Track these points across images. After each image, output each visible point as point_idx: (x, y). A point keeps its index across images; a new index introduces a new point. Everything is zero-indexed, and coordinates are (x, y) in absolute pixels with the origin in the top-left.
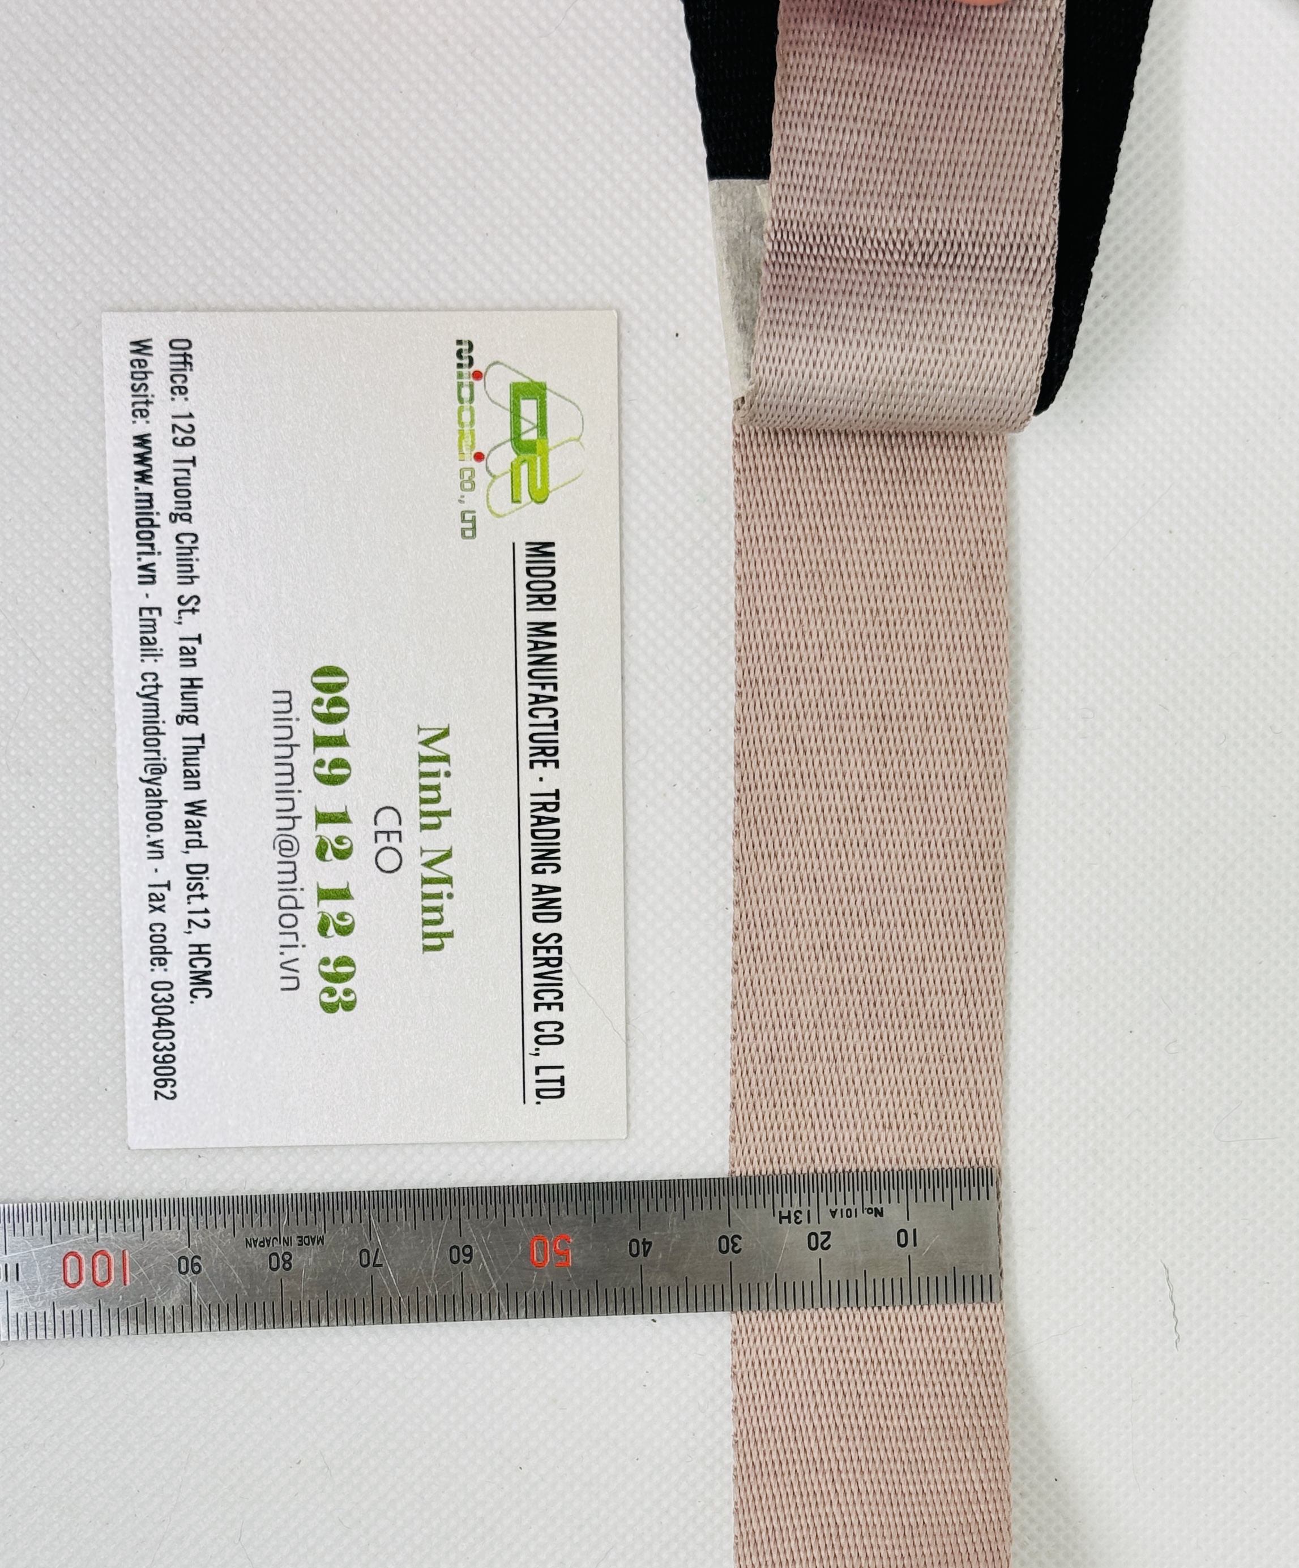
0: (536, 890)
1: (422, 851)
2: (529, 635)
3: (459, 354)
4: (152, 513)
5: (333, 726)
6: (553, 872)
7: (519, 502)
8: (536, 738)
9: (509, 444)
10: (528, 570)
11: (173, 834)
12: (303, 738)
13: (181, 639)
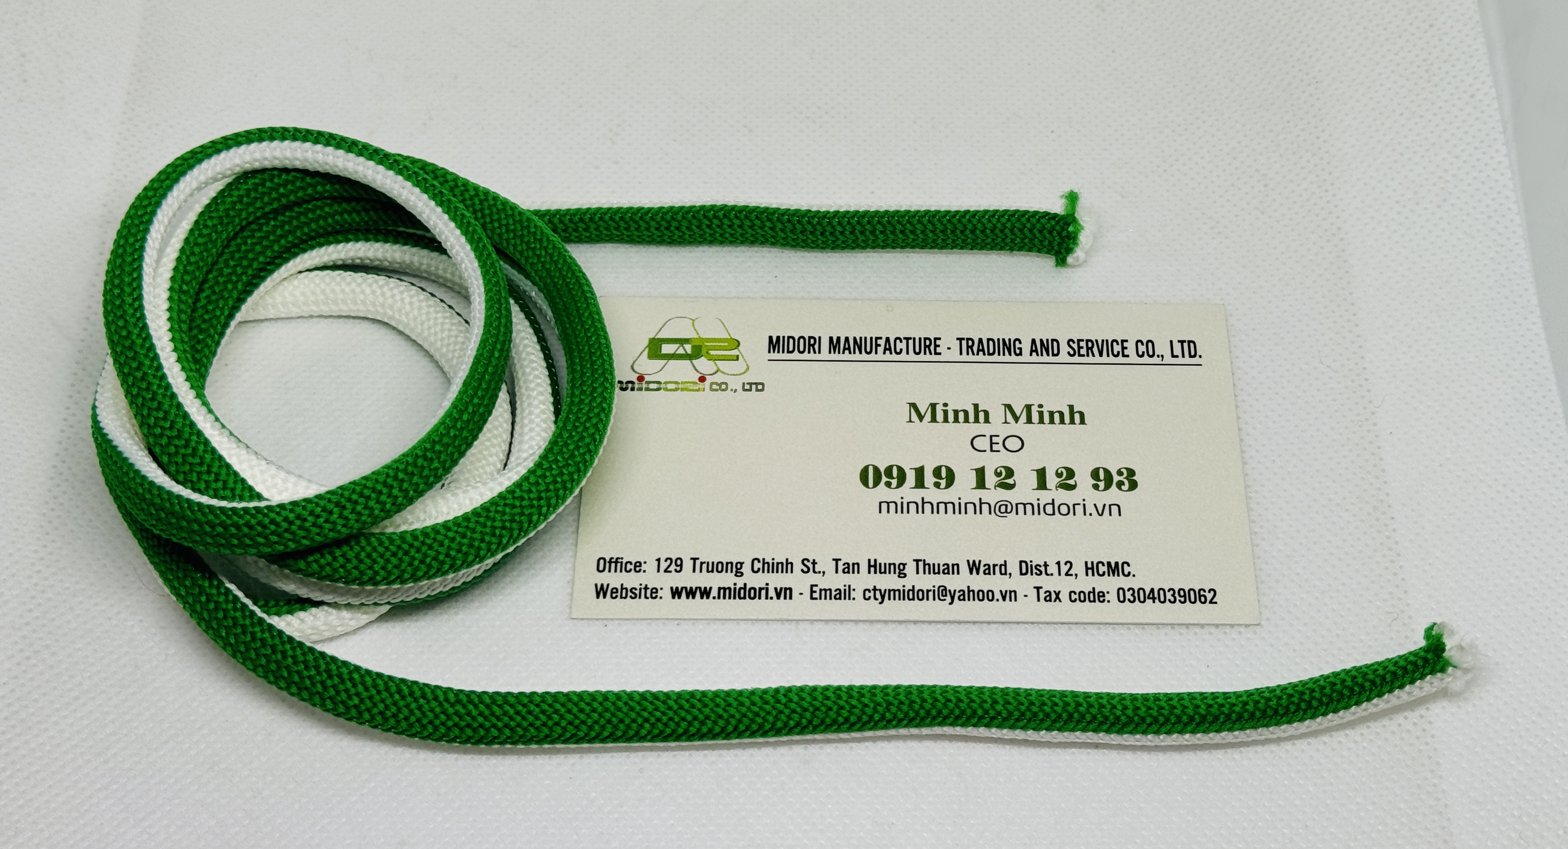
0: (1034, 354)
1: (1006, 422)
3: (622, 389)
4: (735, 589)
6: (1020, 343)
7: (738, 356)
8: (917, 350)
9: (694, 361)
10: (789, 352)
11: (996, 583)
12: (917, 495)
13: (837, 572)
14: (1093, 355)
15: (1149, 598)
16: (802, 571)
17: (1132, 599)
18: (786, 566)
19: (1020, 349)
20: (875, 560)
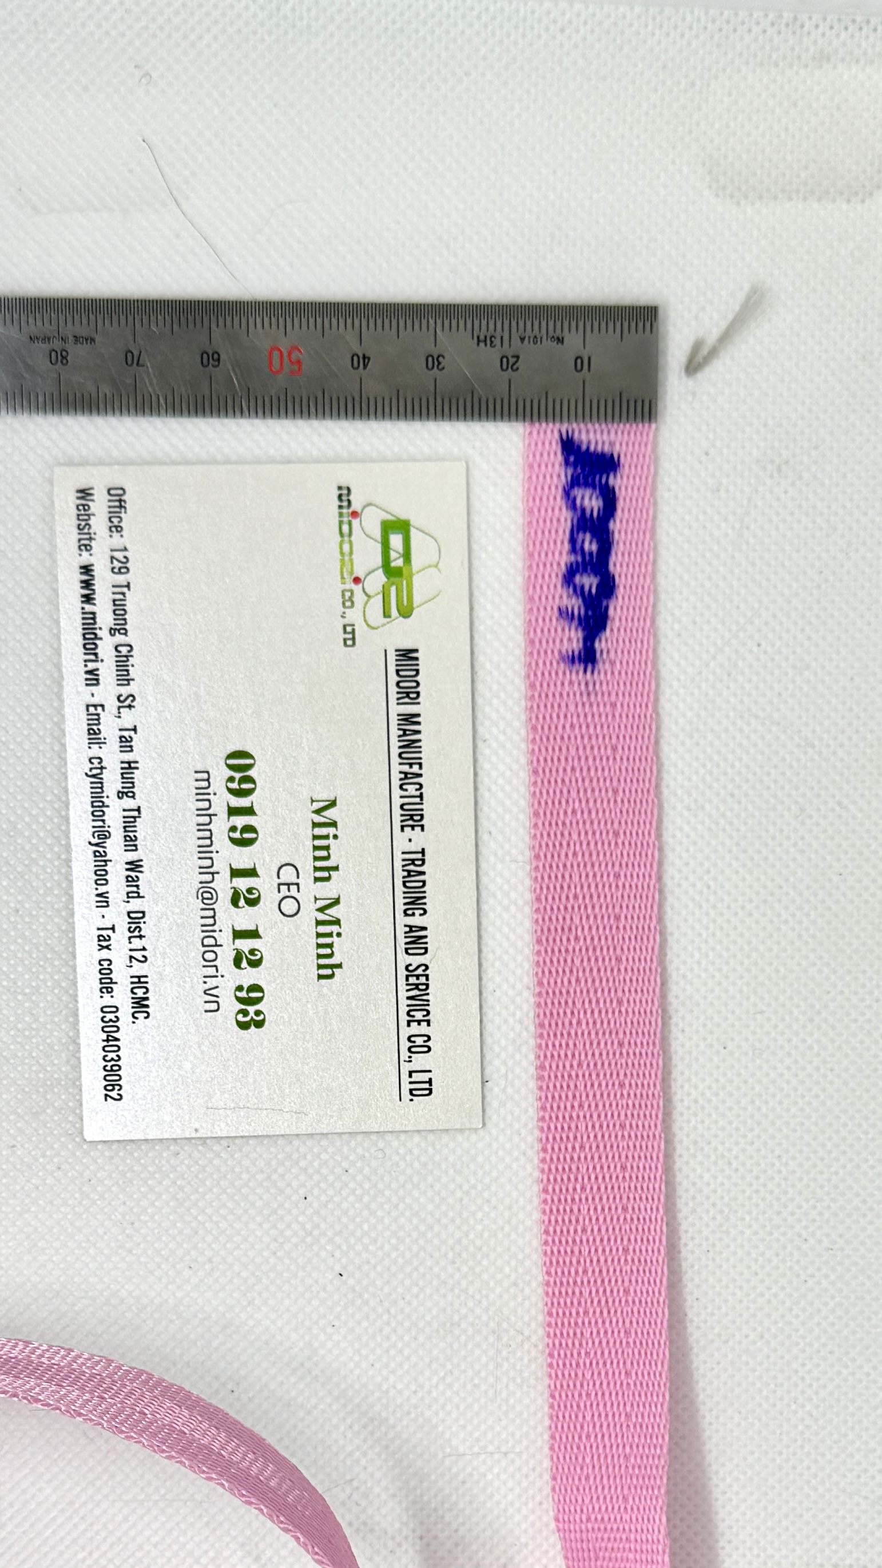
0: (407, 929)
1: (316, 899)
2: (399, 725)
3: (340, 497)
4: (95, 629)
5: (243, 799)
6: (421, 915)
7: (389, 617)
8: (405, 807)
9: (381, 570)
10: (397, 671)
11: (116, 887)
12: (219, 809)
13: (120, 730)
14: (408, 990)
15: (107, 1036)
16: (119, 696)
17: (105, 1019)
18: (124, 677)
19: (413, 914)
20: (136, 768)
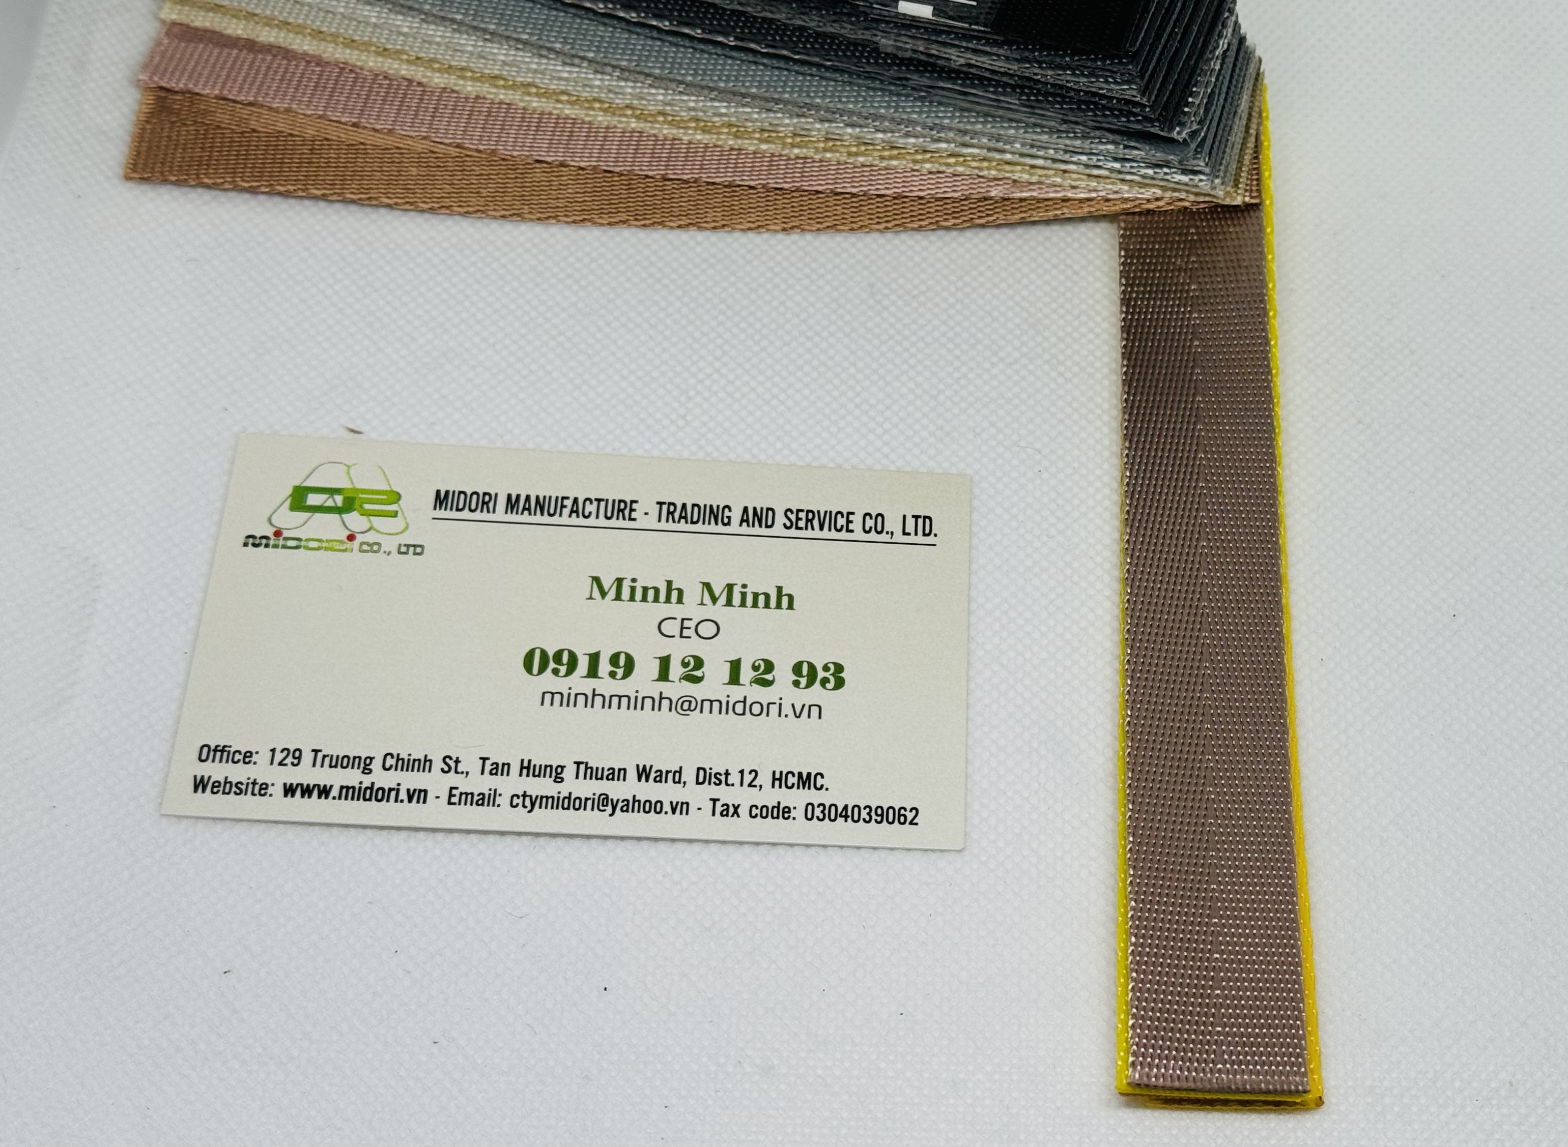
0: (745, 524)
1: (702, 604)
2: (517, 513)
3: (255, 545)
5: (580, 662)
6: (730, 510)
7: (396, 512)
8: (609, 514)
9: (344, 516)
10: (458, 510)
11: (667, 793)
12: (588, 685)
13: (482, 773)
14: (813, 529)
15: (841, 816)
16: (443, 770)
17: (821, 817)
18: (425, 764)
19: (729, 518)
20: (530, 761)
